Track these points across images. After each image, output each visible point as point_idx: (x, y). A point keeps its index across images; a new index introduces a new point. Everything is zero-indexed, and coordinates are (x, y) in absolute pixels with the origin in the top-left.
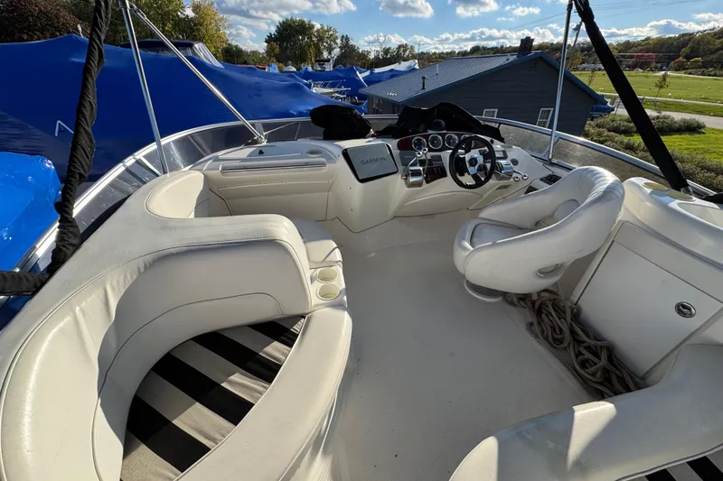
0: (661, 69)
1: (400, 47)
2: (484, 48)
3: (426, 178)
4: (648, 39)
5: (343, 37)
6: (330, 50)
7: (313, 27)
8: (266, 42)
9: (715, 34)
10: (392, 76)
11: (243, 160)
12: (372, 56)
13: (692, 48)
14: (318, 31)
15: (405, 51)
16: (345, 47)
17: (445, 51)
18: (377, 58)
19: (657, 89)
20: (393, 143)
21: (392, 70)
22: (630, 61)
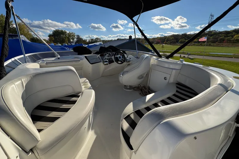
0: (162, 44)
1: (96, 38)
2: (121, 39)
3: (109, 63)
4: (158, 37)
5: (77, 35)
6: (73, 39)
7: (66, 32)
8: (49, 36)
9: (170, 36)
10: (95, 46)
11: (53, 60)
12: (88, 41)
13: (167, 39)
14: (68, 33)
15: (98, 40)
16: (78, 38)
17: (110, 40)
18: (89, 41)
19: (162, 48)
20: (99, 56)
21: (95, 45)
22: (155, 42)
